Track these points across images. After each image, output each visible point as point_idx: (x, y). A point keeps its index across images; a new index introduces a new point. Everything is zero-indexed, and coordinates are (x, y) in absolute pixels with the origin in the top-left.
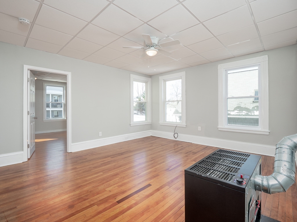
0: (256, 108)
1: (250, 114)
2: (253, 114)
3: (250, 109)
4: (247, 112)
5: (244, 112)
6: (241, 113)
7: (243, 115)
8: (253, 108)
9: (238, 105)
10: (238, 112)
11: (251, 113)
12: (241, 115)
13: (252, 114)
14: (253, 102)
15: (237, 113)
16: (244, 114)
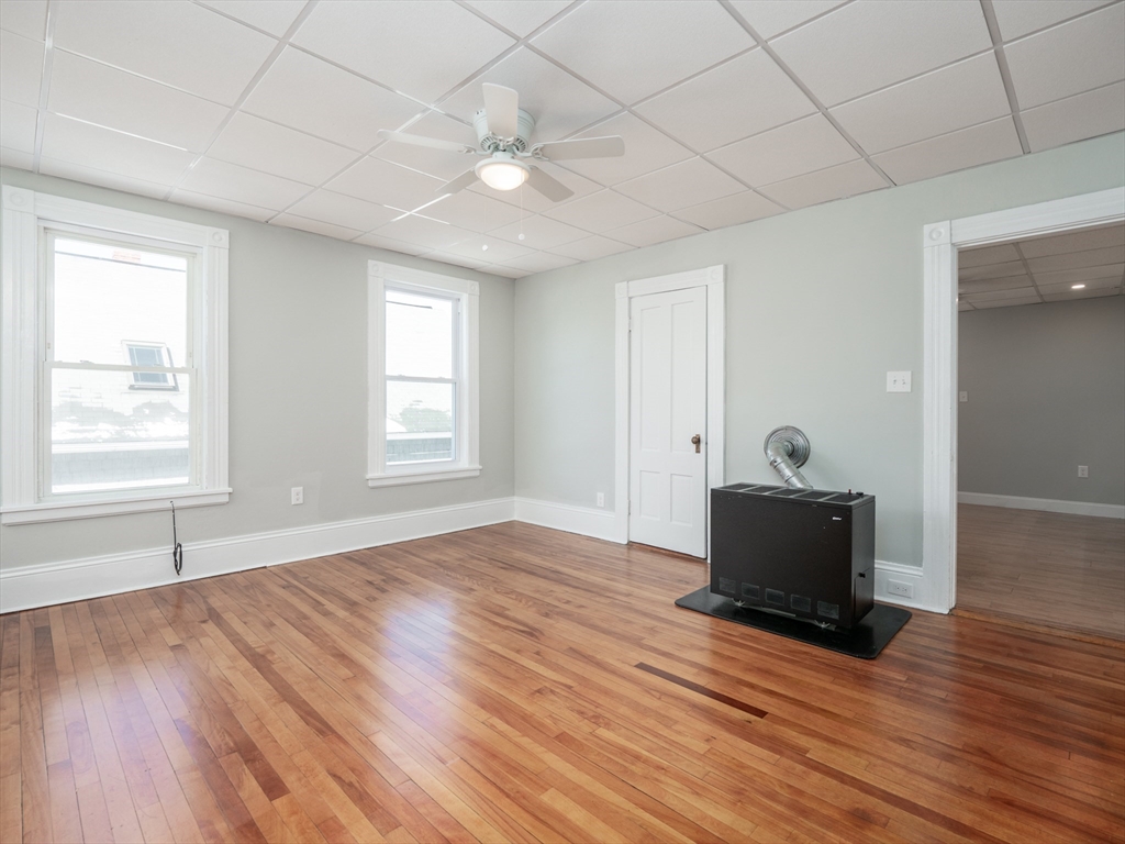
0: (147, 411)
1: (132, 434)
2: (142, 434)
3: (127, 414)
4: (117, 428)
5: (105, 429)
6: (94, 431)
7: (105, 441)
8: (137, 410)
9: (68, 399)
10: (76, 426)
11: (135, 430)
12: (95, 441)
13: (138, 433)
14: (132, 387)
15: (72, 431)
16: (106, 436)
